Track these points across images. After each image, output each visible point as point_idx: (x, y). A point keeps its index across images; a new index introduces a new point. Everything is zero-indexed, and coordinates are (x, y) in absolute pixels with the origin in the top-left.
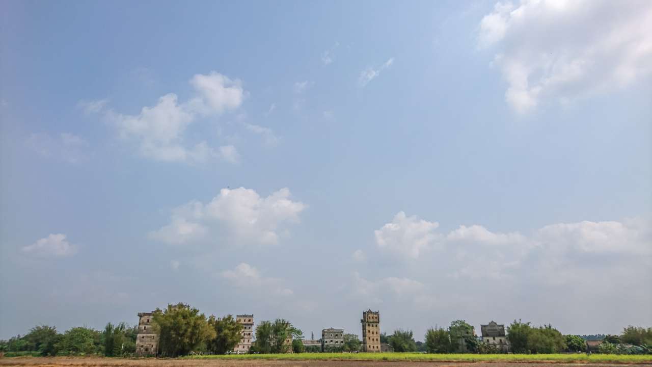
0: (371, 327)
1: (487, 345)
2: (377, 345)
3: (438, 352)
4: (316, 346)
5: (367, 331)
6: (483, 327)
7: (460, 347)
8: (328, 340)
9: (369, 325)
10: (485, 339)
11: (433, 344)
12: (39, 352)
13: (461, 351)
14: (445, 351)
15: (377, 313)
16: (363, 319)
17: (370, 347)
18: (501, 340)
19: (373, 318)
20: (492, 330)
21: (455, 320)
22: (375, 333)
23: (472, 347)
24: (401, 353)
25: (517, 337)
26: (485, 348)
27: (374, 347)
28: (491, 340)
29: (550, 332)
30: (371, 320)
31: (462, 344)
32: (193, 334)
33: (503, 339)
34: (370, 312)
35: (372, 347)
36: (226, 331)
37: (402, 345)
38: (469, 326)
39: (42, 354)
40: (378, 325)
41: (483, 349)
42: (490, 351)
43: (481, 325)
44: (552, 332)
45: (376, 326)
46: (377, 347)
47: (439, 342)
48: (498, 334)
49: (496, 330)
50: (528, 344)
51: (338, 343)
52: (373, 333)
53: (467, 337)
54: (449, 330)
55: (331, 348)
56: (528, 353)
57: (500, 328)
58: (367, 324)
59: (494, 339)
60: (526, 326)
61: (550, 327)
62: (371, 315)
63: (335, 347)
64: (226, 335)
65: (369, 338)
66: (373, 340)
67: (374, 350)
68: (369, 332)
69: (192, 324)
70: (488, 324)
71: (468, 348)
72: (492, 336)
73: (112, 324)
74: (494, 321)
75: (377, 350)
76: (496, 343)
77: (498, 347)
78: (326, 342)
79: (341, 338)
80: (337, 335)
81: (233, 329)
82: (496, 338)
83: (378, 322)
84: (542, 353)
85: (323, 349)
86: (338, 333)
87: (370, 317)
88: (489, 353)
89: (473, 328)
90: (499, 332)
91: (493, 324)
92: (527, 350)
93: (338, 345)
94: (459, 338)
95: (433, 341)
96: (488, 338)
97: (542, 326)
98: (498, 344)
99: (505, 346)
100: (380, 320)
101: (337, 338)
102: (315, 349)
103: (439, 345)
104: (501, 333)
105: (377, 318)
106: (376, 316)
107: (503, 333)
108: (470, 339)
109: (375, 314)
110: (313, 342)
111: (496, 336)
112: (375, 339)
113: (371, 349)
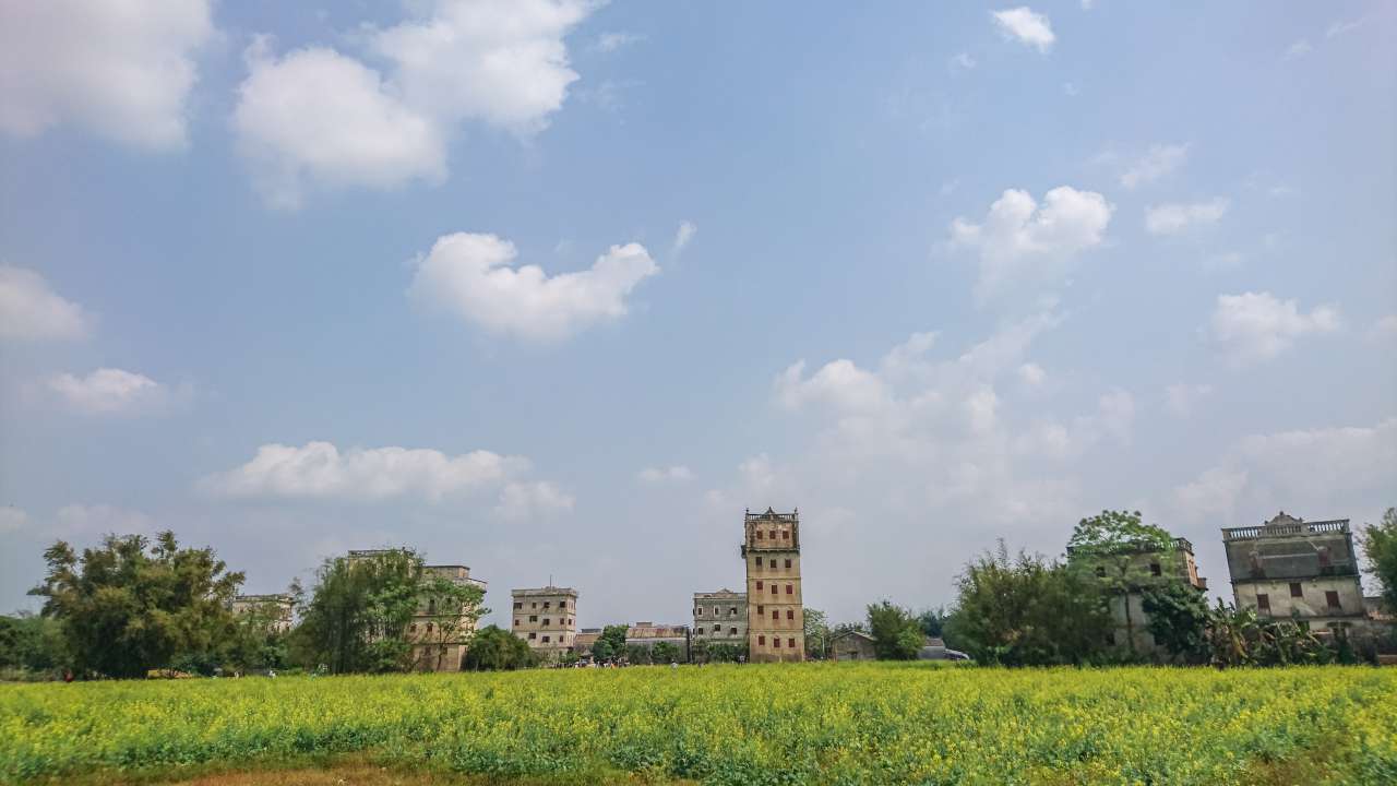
0: (768, 573)
1: (1260, 624)
2: (789, 636)
3: (1011, 661)
5: (753, 585)
6: (1235, 541)
7: (1120, 636)
8: (707, 626)
10: (1252, 591)
11: (986, 621)
13: (1126, 654)
14: (1043, 652)
15: (793, 519)
16: (746, 542)
17: (762, 640)
18: (1332, 597)
19: (773, 535)
20: (1283, 549)
22: (782, 591)
23: (1183, 635)
26: (1250, 635)
27: (777, 643)
28: (1280, 598)
30: (759, 545)
31: (1130, 626)
33: (1346, 589)
34: (770, 516)
35: (769, 639)
38: (1163, 535)
40: (793, 563)
41: (1240, 642)
43: (1227, 532)
45: (788, 564)
46: (792, 643)
47: (1016, 614)
48: (1314, 571)
49: (1304, 549)
51: (740, 635)
52: (774, 590)
53: (1149, 587)
54: (1064, 561)
55: (713, 649)
57: (1328, 536)
58: (752, 558)
59: (1296, 592)
62: (765, 527)
63: (726, 646)
65: (761, 610)
66: (776, 615)
67: (776, 652)
68: (760, 586)
71: (1158, 642)
72: (1280, 579)
74: (1287, 512)
75: (788, 651)
76: (1304, 608)
77: (1318, 628)
78: (701, 631)
80: (735, 610)
82: (1306, 588)
83: (795, 550)
85: (691, 655)
86: (730, 605)
87: (760, 535)
88: (1272, 660)
89: (1184, 547)
90: (1322, 557)
91: (1284, 525)
93: (735, 641)
94: (1116, 592)
95: (986, 610)
96: (1261, 590)
98: (1318, 618)
99: (1358, 623)
100: (801, 541)
101: (735, 620)
102: (664, 655)
103: (1016, 628)
104: (1334, 562)
105: (790, 535)
106: (786, 528)
107: (1345, 562)
108: (1168, 598)
109: (784, 522)
110: (660, 631)
111: (1309, 578)
112: (783, 611)
113: (768, 648)
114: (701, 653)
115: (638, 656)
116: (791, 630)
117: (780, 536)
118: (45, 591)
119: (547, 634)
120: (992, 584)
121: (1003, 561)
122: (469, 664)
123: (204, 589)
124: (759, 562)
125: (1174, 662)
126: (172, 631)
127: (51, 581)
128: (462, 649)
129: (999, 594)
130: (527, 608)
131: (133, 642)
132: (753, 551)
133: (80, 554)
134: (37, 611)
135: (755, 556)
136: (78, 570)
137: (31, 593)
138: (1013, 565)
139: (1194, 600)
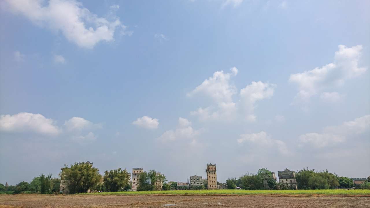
0: (211, 175)
1: (282, 184)
2: (215, 185)
3: (250, 189)
4: (185, 186)
5: (209, 177)
6: (280, 173)
7: (264, 186)
8: (193, 183)
9: (210, 173)
10: (281, 180)
11: (246, 184)
12: (13, 192)
13: (265, 188)
14: (254, 188)
15: (215, 165)
16: (206, 169)
18: (291, 181)
20: (285, 174)
21: (261, 168)
22: (213, 178)
23: (272, 185)
24: (232, 190)
25: (301, 178)
26: (281, 186)
27: (213, 186)
28: (285, 181)
29: (326, 176)
30: (211, 170)
31: (265, 184)
32: (87, 179)
33: (292, 180)
34: (211, 165)
35: (211, 186)
36: (116, 178)
37: (232, 185)
38: (270, 172)
39: (14, 193)
41: (279, 187)
42: (283, 187)
43: (278, 172)
44: (329, 175)
45: (214, 173)
46: (215, 186)
47: (250, 183)
49: (288, 174)
50: (309, 183)
51: (199, 184)
52: (212, 178)
53: (268, 179)
54: (257, 175)
55: (194, 187)
56: (308, 189)
57: (291, 173)
58: (208, 172)
59: (287, 180)
60: (311, 172)
61: (327, 172)
63: (197, 187)
64: (115, 180)
65: (210, 181)
66: (212, 182)
67: (213, 188)
68: (210, 177)
69: (86, 173)
70: (284, 171)
71: (269, 187)
72: (285, 178)
73: (44, 174)
74: (288, 169)
76: (288, 182)
77: (289, 185)
78: (192, 184)
79: (200, 181)
80: (198, 180)
81: (121, 177)
82: (288, 180)
83: (216, 171)
84: (319, 189)
85: (190, 188)
86: (199, 178)
87: (210, 168)
88: (283, 189)
89: (272, 173)
90: (290, 176)
91: (287, 170)
92: (308, 187)
93: (199, 186)
94: (264, 180)
95: (246, 182)
96: (283, 180)
97: (321, 171)
98: (289, 184)
99: (294, 184)
100: (216, 169)
101: (198, 181)
102: (184, 188)
103: (250, 184)
104: (291, 176)
106: (214, 167)
107: (292, 176)
108: (270, 181)
109: (214, 166)
110: (184, 184)
111: (288, 178)
112: (214, 181)
113: (211, 187)
114: (192, 188)
115: (180, 188)
116: (215, 184)
117: (213, 169)
120: (247, 178)
121: (249, 174)
122: (163, 189)
125: (271, 190)
128: (161, 187)
129: (248, 180)
131: (118, 186)
132: (209, 171)
133: (109, 172)
138: (250, 175)
139: (273, 181)
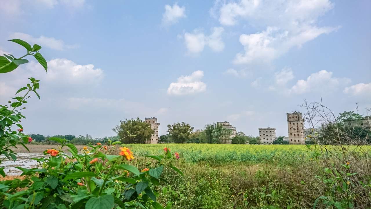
0: (292, 125)
2: (298, 139)
15: (300, 113)
16: (287, 118)
17: (292, 140)
19: (293, 117)
27: (295, 141)
30: (292, 120)
34: (295, 113)
46: (299, 141)
66: (295, 135)
67: (295, 143)
68: (291, 128)
83: (299, 121)
87: (290, 118)
105: (297, 117)
106: (297, 115)
113: (293, 141)
117: (295, 118)
118: (169, 131)
119: (268, 138)
122: (233, 143)
123: (188, 130)
124: (290, 123)
126: (184, 137)
127: (169, 130)
128: (231, 141)
130: (262, 132)
133: (172, 126)
134: (168, 134)
135: (289, 122)
136: (172, 128)
137: (167, 131)
